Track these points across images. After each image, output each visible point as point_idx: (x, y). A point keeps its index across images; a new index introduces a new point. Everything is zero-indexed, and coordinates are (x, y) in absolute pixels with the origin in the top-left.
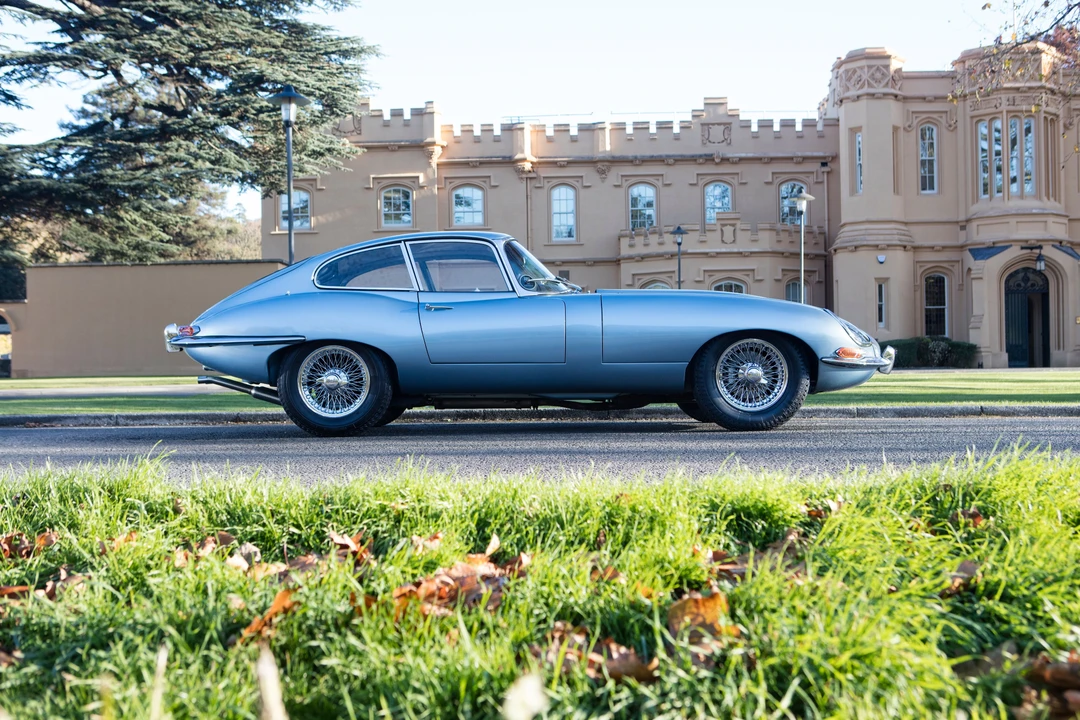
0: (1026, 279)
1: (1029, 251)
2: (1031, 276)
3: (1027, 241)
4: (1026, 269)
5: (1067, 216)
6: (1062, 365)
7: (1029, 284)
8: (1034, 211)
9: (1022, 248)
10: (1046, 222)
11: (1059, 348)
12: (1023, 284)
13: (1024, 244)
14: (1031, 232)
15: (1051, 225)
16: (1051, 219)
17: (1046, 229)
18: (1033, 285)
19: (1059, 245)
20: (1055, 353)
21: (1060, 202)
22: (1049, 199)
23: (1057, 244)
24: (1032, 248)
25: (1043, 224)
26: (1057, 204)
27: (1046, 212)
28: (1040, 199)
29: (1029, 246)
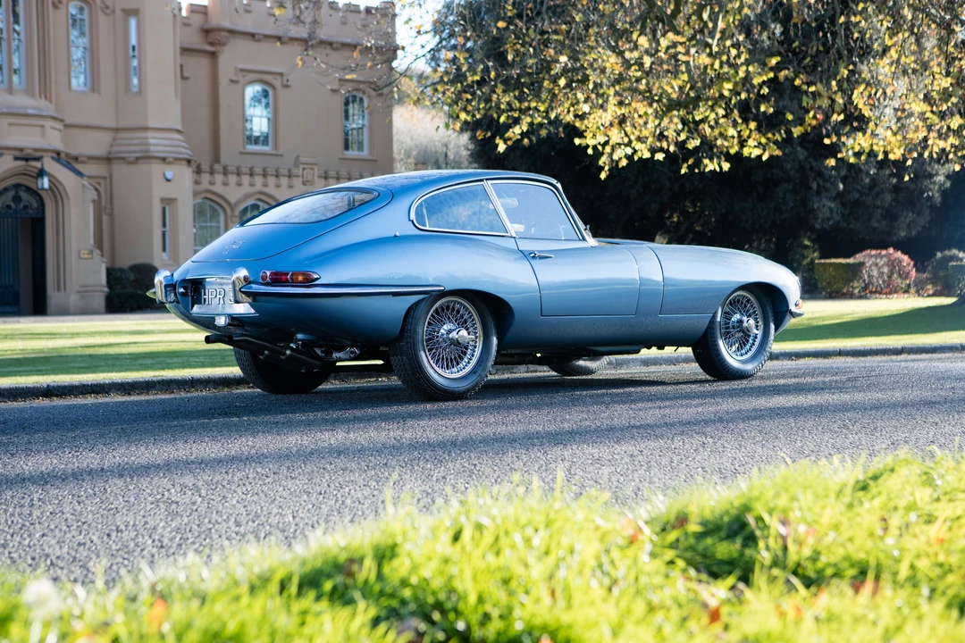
0: (17, 199)
1: (23, 163)
2: (24, 195)
3: (21, 150)
4: (17, 186)
5: (62, 120)
6: (64, 312)
7: (21, 206)
8: (30, 111)
9: (16, 158)
10: (43, 126)
11: (59, 289)
12: (13, 205)
13: (18, 154)
14: (28, 139)
15: (48, 131)
16: (49, 124)
17: (43, 135)
18: (25, 207)
19: (58, 156)
20: (53, 296)
21: (51, 102)
22: (40, 97)
23: (55, 155)
24: (27, 160)
25: (39, 129)
26: (48, 103)
27: (44, 113)
28: (33, 96)
29: (24, 156)
